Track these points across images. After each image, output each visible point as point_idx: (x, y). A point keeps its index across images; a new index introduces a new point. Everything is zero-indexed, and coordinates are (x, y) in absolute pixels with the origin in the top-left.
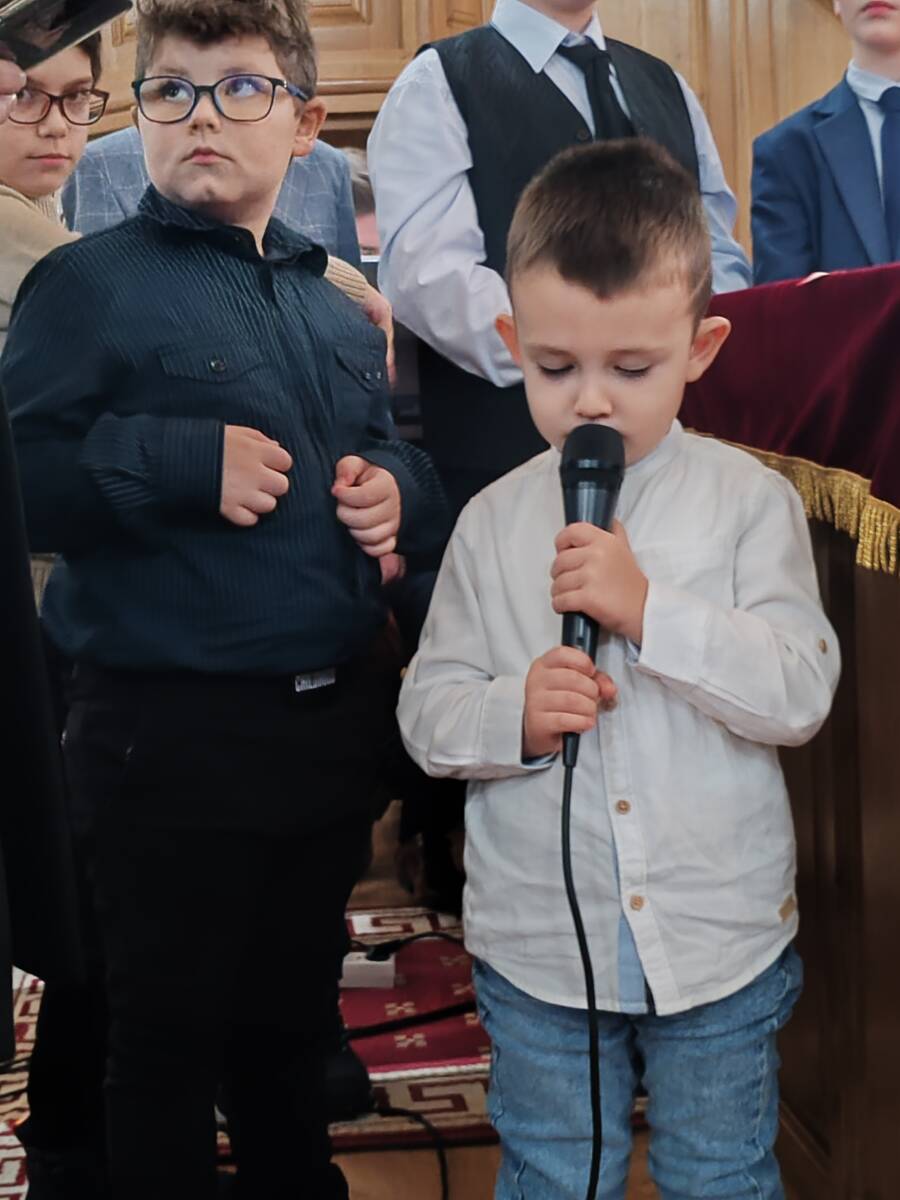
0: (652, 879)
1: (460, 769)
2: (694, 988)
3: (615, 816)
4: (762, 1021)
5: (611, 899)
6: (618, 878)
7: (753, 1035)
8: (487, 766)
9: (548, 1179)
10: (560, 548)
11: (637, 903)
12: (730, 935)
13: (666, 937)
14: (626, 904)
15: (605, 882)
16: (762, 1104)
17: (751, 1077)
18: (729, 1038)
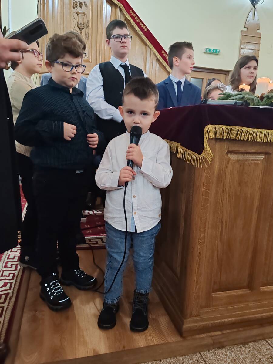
0: (138, 209)
1: (106, 187)
2: (144, 228)
3: (133, 198)
4: (154, 234)
5: (131, 212)
6: (132, 209)
7: (152, 236)
8: (112, 187)
9: (115, 259)
10: (129, 148)
11: (135, 213)
12: (150, 219)
13: (140, 219)
14: (133, 213)
15: (130, 209)
16: (152, 248)
17: (151, 243)
18: (148, 237)
